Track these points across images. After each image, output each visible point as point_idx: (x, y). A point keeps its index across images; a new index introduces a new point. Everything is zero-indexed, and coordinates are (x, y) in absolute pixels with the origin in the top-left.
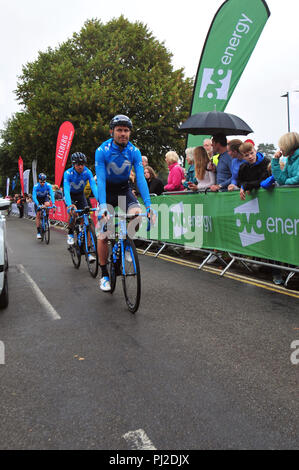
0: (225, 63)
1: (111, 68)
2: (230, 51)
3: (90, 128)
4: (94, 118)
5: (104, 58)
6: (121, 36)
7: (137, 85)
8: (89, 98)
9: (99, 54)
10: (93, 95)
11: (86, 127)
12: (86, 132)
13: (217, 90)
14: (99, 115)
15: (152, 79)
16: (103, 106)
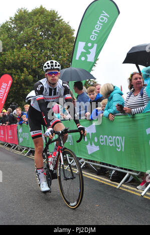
0: (92, 39)
1: (34, 38)
2: (95, 32)
3: (19, 78)
4: (22, 71)
5: (29, 32)
6: (40, 19)
7: (51, 50)
8: (18, 58)
9: (26, 29)
10: (21, 56)
11: (17, 77)
12: (16, 81)
13: (88, 55)
14: (25, 69)
15: (61, 46)
16: (28, 63)
